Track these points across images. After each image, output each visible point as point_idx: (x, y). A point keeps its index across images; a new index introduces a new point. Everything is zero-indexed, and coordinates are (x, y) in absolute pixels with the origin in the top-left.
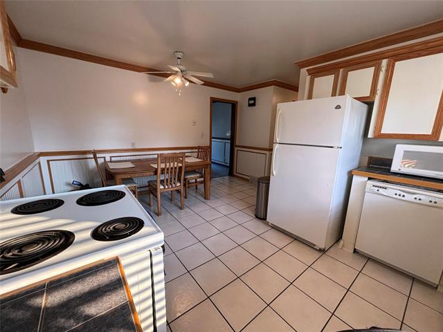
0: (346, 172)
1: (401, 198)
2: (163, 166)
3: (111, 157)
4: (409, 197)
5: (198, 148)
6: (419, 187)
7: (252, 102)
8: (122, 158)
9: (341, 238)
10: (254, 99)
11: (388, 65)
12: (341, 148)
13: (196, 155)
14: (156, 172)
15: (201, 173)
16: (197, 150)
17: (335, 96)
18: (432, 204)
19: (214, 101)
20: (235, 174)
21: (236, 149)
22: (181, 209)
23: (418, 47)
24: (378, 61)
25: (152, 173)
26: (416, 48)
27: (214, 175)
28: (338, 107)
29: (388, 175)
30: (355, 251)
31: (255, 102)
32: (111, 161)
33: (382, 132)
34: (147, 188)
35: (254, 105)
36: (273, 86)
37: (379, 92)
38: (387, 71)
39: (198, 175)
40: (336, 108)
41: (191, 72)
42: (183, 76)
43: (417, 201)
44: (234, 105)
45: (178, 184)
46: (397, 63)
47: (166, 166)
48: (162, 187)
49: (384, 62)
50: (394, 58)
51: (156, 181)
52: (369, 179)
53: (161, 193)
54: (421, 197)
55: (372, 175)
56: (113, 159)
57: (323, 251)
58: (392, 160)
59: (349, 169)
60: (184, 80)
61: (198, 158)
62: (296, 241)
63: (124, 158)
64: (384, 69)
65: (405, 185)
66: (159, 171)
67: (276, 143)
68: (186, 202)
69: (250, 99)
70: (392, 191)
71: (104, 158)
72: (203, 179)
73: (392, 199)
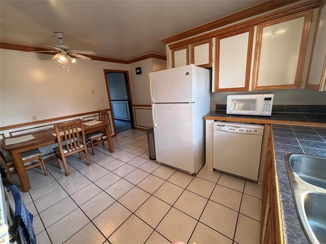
0: (201, 118)
1: (232, 131)
2: (62, 134)
3: (10, 133)
4: (237, 130)
5: (99, 112)
6: (241, 123)
7: (138, 71)
8: (24, 132)
9: (205, 163)
10: (140, 68)
11: (216, 42)
12: (194, 102)
13: (98, 118)
14: (56, 141)
15: (103, 133)
16: (98, 114)
17: (189, 64)
18: (249, 132)
19: (107, 72)
20: (136, 126)
21: (133, 107)
22: (88, 165)
23: (231, 29)
24: (210, 39)
25: (54, 142)
26: (237, 27)
27: (118, 130)
28: (187, 74)
29: (225, 117)
30: (214, 169)
31: (140, 70)
32: (11, 137)
33: (219, 88)
34: (54, 154)
35: (140, 73)
36: (151, 58)
37: (214, 60)
38: (216, 46)
39: (101, 134)
40: (186, 74)
41: (75, 51)
42: (68, 54)
43: (241, 132)
44: (126, 74)
45: (82, 146)
46: (221, 40)
47: (65, 133)
48: (66, 152)
49: (214, 39)
50: (219, 37)
51: (58, 147)
52: (215, 121)
53: (66, 157)
54: (243, 129)
55: (217, 118)
56: (13, 134)
57: (194, 175)
58: (226, 105)
59: (203, 116)
60: (70, 58)
61: (100, 120)
62: (177, 172)
63: (27, 132)
64: (214, 44)
65: (234, 122)
66: (59, 139)
67: (153, 103)
68: (94, 158)
69: (137, 69)
70: (228, 127)
71: (3, 135)
72: (106, 137)
73: (228, 133)
